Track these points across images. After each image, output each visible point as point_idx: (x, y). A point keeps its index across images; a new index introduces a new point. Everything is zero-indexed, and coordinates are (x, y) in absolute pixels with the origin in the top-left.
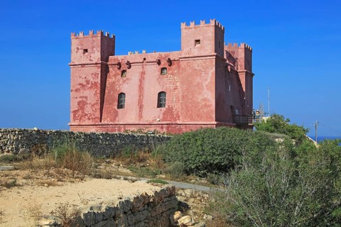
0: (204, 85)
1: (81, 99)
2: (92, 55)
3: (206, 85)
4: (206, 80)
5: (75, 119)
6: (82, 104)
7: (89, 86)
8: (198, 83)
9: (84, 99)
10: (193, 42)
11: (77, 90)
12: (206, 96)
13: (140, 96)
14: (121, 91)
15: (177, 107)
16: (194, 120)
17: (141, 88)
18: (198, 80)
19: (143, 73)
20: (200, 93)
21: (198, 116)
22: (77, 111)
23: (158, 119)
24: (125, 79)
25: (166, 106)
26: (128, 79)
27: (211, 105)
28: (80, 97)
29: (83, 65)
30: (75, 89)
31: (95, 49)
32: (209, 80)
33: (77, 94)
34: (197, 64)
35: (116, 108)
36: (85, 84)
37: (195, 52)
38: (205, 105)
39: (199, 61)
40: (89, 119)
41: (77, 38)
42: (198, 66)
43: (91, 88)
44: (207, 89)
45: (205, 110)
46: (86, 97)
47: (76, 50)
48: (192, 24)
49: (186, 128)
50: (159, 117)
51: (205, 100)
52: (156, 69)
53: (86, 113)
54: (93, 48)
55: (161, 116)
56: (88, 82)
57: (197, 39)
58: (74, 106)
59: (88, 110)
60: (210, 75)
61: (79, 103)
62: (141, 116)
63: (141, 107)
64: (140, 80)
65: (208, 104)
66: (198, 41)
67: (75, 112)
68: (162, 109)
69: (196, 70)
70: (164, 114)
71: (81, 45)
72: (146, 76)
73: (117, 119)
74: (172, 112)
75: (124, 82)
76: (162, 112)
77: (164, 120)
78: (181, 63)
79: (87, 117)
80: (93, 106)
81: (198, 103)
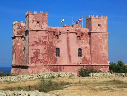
0: (103, 47)
1: (36, 51)
2: (43, 25)
3: (104, 47)
4: (104, 44)
5: (32, 62)
6: (36, 54)
7: (41, 43)
8: (100, 46)
9: (38, 51)
10: (98, 25)
11: (33, 45)
12: (104, 52)
13: (68, 50)
14: (57, 47)
15: (88, 57)
16: (98, 64)
17: (68, 46)
18: (100, 44)
19: (68, 38)
20: (101, 51)
21: (100, 61)
22: (33, 57)
23: (80, 63)
24: (58, 40)
25: (83, 56)
26: (60, 41)
27: (106, 57)
28: (35, 49)
29: (37, 31)
30: (31, 44)
31: (44, 22)
32: (105, 45)
33: (33, 48)
34: (100, 36)
35: (55, 56)
36: (38, 42)
37: (98, 31)
38: (104, 56)
39: (101, 35)
40: (41, 62)
41: (32, 14)
42: (100, 37)
43: (42, 44)
44: (105, 48)
45: (104, 59)
46: (39, 50)
47: (32, 22)
48: (97, 17)
49: (95, 67)
50: (80, 61)
51: (104, 54)
52: (74, 36)
53: (39, 59)
54: (43, 21)
55: (81, 61)
56: (40, 41)
57: (99, 24)
58: (31, 55)
59: (40, 57)
60: (106, 42)
61: (34, 53)
62: (70, 61)
63: (70, 56)
64: (67, 42)
65: (105, 56)
66: (99, 25)
67: (32, 58)
68: (81, 57)
69: (99, 39)
70: (82, 60)
71: (36, 19)
72: (70, 40)
73: (57, 62)
74: (86, 59)
75: (58, 42)
76: (81, 59)
77: (83, 63)
78: (92, 35)
79: (39, 61)
80: (43, 55)
81: (101, 55)
